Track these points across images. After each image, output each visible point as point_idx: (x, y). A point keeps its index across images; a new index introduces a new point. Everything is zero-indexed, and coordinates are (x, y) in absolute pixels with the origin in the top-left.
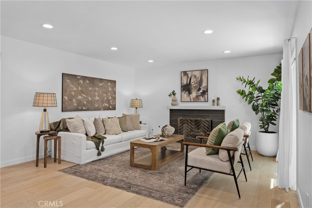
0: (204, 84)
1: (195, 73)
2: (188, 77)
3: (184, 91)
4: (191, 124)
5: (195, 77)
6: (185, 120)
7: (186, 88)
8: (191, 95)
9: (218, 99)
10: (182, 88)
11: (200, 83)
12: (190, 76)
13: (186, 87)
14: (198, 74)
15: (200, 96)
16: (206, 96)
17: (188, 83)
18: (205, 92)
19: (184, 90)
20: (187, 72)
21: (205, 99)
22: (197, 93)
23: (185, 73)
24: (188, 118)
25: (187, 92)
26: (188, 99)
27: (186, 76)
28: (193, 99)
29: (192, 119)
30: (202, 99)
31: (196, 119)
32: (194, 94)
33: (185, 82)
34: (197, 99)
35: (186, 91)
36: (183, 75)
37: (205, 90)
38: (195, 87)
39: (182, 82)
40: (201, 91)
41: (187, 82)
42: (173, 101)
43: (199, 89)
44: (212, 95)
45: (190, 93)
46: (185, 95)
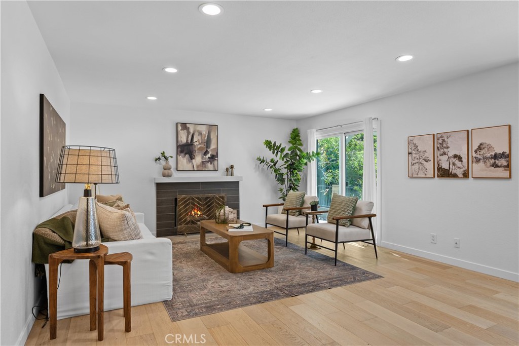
0: (213, 146)
1: (199, 128)
2: (189, 133)
3: (183, 154)
4: (198, 203)
5: (200, 134)
6: (189, 199)
7: (186, 149)
8: (193, 160)
9: (232, 167)
10: (179, 149)
11: (208, 143)
12: (191, 131)
13: (186, 147)
14: (204, 130)
15: (208, 162)
16: (216, 162)
17: (189, 141)
18: (213, 158)
19: (182, 152)
20: (188, 125)
21: (214, 167)
22: (202, 158)
23: (184, 126)
24: (194, 196)
25: (187, 156)
26: (189, 167)
27: (185, 131)
28: (198, 167)
29: (200, 196)
30: (210, 166)
31: (206, 195)
32: (198, 159)
33: (183, 139)
34: (202, 167)
35: (186, 154)
36: (180, 128)
37: (215, 154)
38: (200, 149)
39: (179, 139)
40: (209, 155)
41: (187, 140)
42: (165, 169)
43: (206, 153)
44: (223, 162)
45: (192, 157)
46: (184, 161)
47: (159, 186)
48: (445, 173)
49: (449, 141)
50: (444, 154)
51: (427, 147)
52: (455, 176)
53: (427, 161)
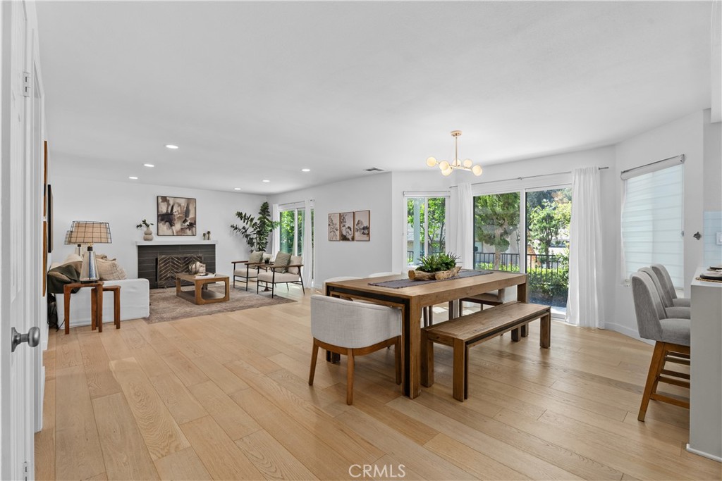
0: (191, 216)
1: (178, 201)
2: (169, 205)
3: (163, 222)
4: (177, 262)
5: (179, 205)
6: (169, 259)
7: (166, 218)
8: (173, 227)
9: (209, 233)
10: (160, 218)
11: (187, 213)
12: (171, 203)
13: (166, 216)
14: (183, 203)
15: (187, 228)
16: (194, 229)
17: (169, 211)
18: (192, 225)
19: (162, 220)
20: (168, 198)
21: (192, 232)
22: (182, 225)
23: (165, 199)
24: (173, 256)
25: (167, 223)
26: (169, 232)
27: (166, 203)
28: (177, 232)
29: (179, 256)
30: (188, 232)
31: (185, 255)
32: (178, 226)
33: (164, 209)
34: (182, 232)
35: (166, 222)
36: (160, 200)
37: (193, 222)
38: (179, 218)
39: (160, 209)
40: (188, 223)
41: (167, 211)
42: (146, 234)
43: (185, 221)
44: (200, 228)
45: (172, 224)
46: (164, 227)
47: (140, 248)
48: (344, 238)
49: (346, 218)
50: (344, 226)
51: (336, 221)
52: (348, 240)
53: (337, 230)
